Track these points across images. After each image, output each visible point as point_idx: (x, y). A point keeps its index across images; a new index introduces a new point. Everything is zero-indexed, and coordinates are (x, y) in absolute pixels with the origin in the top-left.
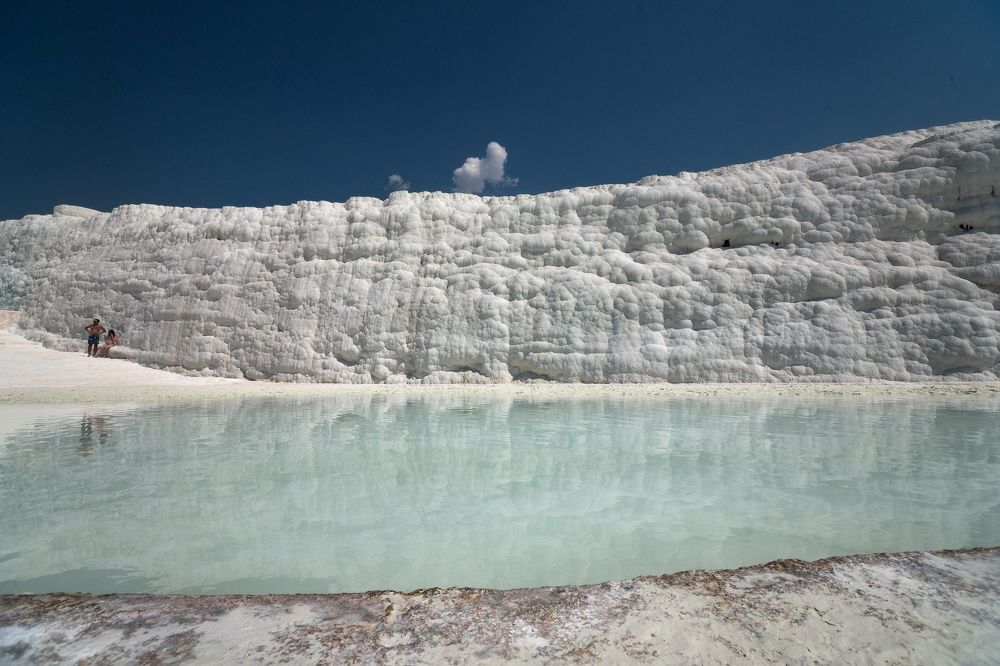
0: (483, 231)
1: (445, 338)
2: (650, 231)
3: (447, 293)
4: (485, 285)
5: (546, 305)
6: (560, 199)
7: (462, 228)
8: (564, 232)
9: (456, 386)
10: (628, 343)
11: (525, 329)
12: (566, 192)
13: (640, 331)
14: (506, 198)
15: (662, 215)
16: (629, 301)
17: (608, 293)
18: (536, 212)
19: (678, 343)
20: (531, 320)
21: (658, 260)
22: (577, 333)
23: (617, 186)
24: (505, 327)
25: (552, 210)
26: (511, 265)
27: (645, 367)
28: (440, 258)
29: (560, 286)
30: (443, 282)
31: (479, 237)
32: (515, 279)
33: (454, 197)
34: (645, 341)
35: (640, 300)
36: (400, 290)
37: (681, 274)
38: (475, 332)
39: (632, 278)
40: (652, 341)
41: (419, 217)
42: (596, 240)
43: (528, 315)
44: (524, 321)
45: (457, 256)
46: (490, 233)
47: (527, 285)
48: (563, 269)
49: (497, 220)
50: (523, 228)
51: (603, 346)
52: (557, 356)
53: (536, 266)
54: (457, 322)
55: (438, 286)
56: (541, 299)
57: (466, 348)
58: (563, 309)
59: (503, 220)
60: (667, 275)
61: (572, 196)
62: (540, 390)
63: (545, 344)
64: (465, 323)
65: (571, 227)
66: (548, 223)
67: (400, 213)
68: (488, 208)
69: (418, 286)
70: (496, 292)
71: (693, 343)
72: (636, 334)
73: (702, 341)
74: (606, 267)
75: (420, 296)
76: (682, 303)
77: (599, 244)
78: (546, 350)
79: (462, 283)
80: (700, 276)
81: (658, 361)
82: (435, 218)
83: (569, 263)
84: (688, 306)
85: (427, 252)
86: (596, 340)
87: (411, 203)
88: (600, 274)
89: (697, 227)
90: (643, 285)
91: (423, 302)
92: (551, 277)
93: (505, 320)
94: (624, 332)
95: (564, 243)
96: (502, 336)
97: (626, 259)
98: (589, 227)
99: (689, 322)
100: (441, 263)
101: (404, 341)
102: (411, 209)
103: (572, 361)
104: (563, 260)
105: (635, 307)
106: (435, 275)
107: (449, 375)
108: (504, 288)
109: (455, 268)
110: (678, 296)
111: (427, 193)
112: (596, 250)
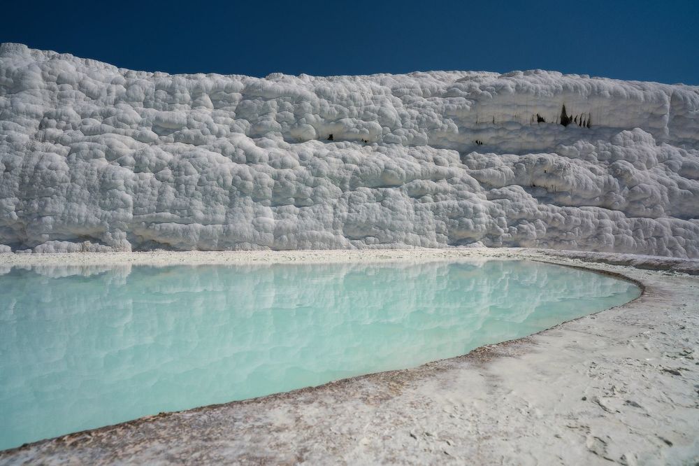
0: (116, 103)
1: (63, 207)
2: (272, 120)
3: (68, 161)
4: (112, 155)
5: (172, 179)
6: (195, 82)
7: (92, 96)
8: (198, 113)
9: (74, 254)
10: (242, 215)
11: (149, 201)
12: (202, 76)
13: (253, 206)
14: (144, 73)
15: (281, 108)
16: (246, 179)
17: (228, 171)
18: (171, 91)
19: (283, 217)
20: (156, 192)
21: (275, 146)
22: (199, 205)
23: (248, 78)
24: (129, 198)
25: (187, 91)
26: (141, 138)
27: (255, 236)
28: (63, 124)
29: (186, 161)
30: (65, 149)
31: (112, 108)
32: (144, 153)
33: (87, 63)
34: (257, 214)
35: (255, 179)
36: (10, 152)
37: (292, 159)
38: (97, 202)
39: (250, 159)
40: (263, 214)
41: (39, 76)
42: (225, 123)
43: (153, 187)
44: (149, 193)
45: (85, 123)
46: (123, 105)
47: (154, 158)
48: (192, 146)
49: (131, 94)
50: (158, 104)
51: (221, 217)
52: (179, 226)
53: (166, 142)
54: (78, 191)
55: (58, 152)
56: (168, 173)
57: (87, 217)
58: (186, 183)
59: (138, 94)
60: (280, 159)
61: (208, 81)
62: (160, 258)
63: (168, 214)
64: (86, 192)
65: (204, 109)
66: (183, 102)
67: (14, 68)
68: (124, 80)
69: (33, 150)
70: (122, 164)
71: (295, 217)
72: (250, 208)
73: (302, 216)
74: (230, 148)
75: (35, 160)
76: (289, 183)
77: (227, 127)
78: (170, 221)
79: (86, 152)
80: (306, 162)
81: (266, 231)
82: (61, 80)
83: (198, 142)
84: (294, 186)
85: (48, 115)
86: (215, 212)
87: (32, 60)
88: (224, 153)
89: (308, 121)
90: (259, 166)
91: (37, 167)
92: (179, 153)
93: (130, 191)
94: (240, 206)
95: (195, 123)
96: (126, 206)
97: (249, 143)
98: (220, 111)
99: (292, 200)
100: (65, 129)
101: (13, 207)
102: (29, 66)
103: (192, 231)
104: (193, 138)
105: (250, 184)
106: (57, 140)
107: (65, 244)
108: (131, 160)
109: (80, 136)
110: (287, 177)
111: (53, 53)
112: (224, 132)
